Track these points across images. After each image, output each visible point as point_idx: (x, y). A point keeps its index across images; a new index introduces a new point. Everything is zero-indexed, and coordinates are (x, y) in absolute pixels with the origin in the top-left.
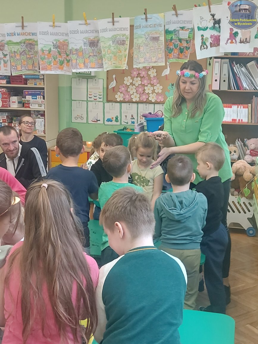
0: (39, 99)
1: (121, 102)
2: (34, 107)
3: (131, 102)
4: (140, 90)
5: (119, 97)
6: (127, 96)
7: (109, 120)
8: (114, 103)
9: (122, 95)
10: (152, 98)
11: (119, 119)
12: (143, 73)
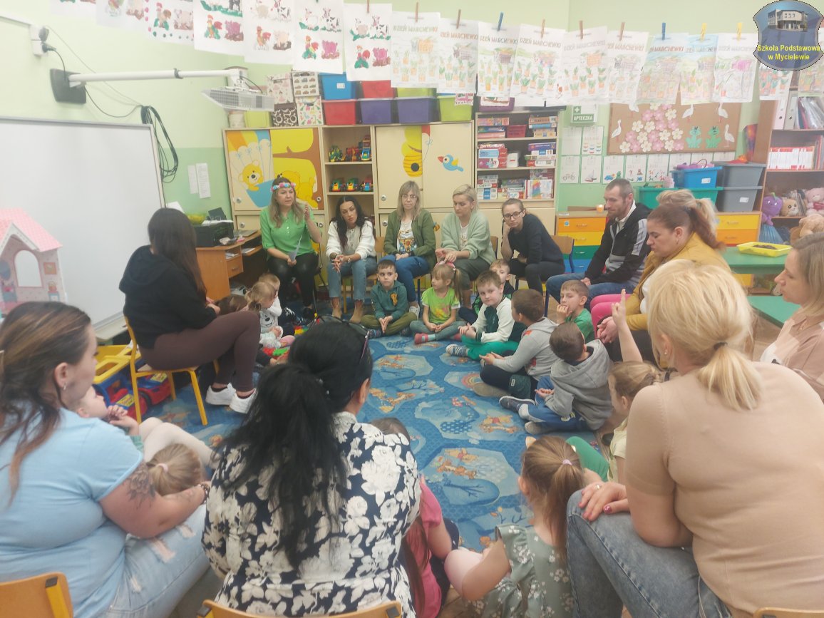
0: (549, 154)
1: (626, 154)
3: (639, 153)
4: (653, 137)
5: (624, 147)
6: (635, 146)
8: (616, 157)
9: (629, 145)
10: (669, 147)
12: (658, 116)
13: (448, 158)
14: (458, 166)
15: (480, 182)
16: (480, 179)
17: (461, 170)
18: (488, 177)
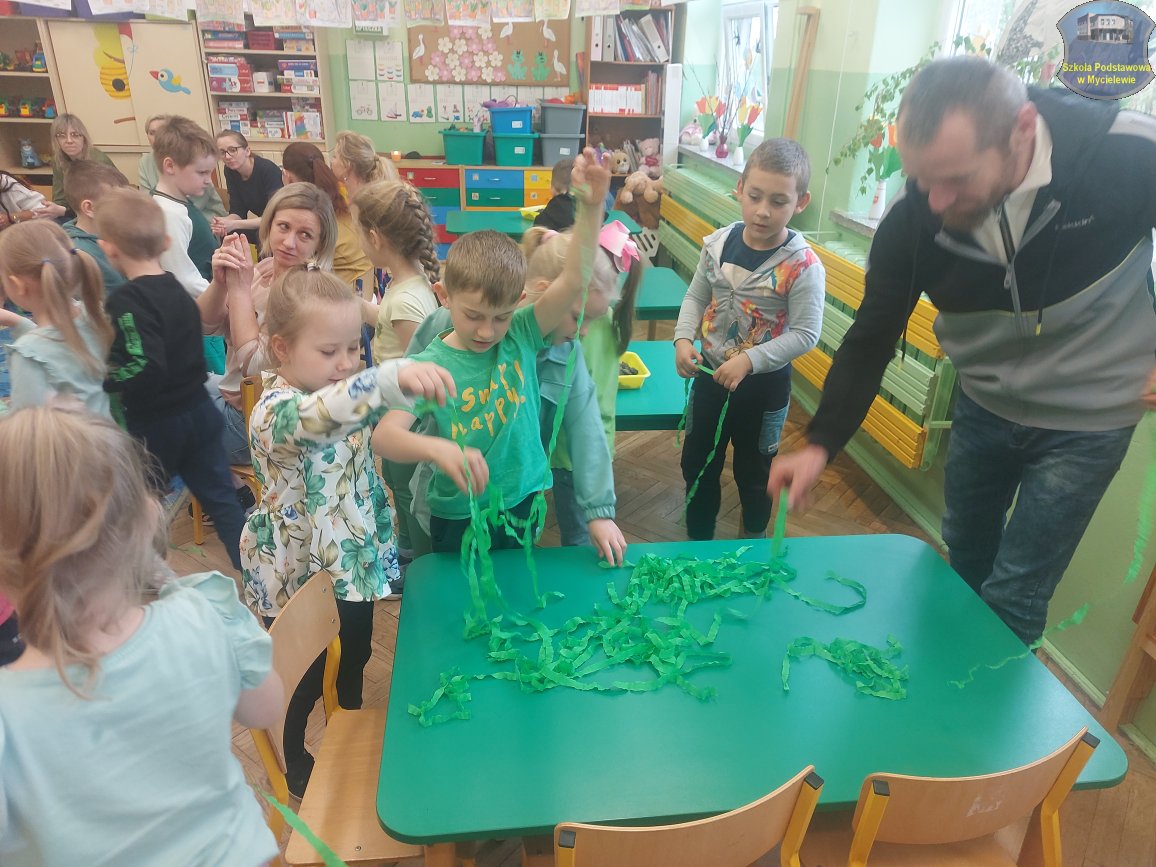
0: (308, 76)
1: (435, 83)
2: (299, 91)
3: (452, 82)
4: (466, 61)
5: (431, 73)
6: (445, 73)
7: (416, 115)
8: (423, 85)
9: (437, 70)
10: (488, 76)
11: (433, 112)
12: (470, 33)
13: (164, 73)
14: (183, 85)
15: (221, 111)
16: (223, 106)
17: (188, 92)
18: (234, 104)
